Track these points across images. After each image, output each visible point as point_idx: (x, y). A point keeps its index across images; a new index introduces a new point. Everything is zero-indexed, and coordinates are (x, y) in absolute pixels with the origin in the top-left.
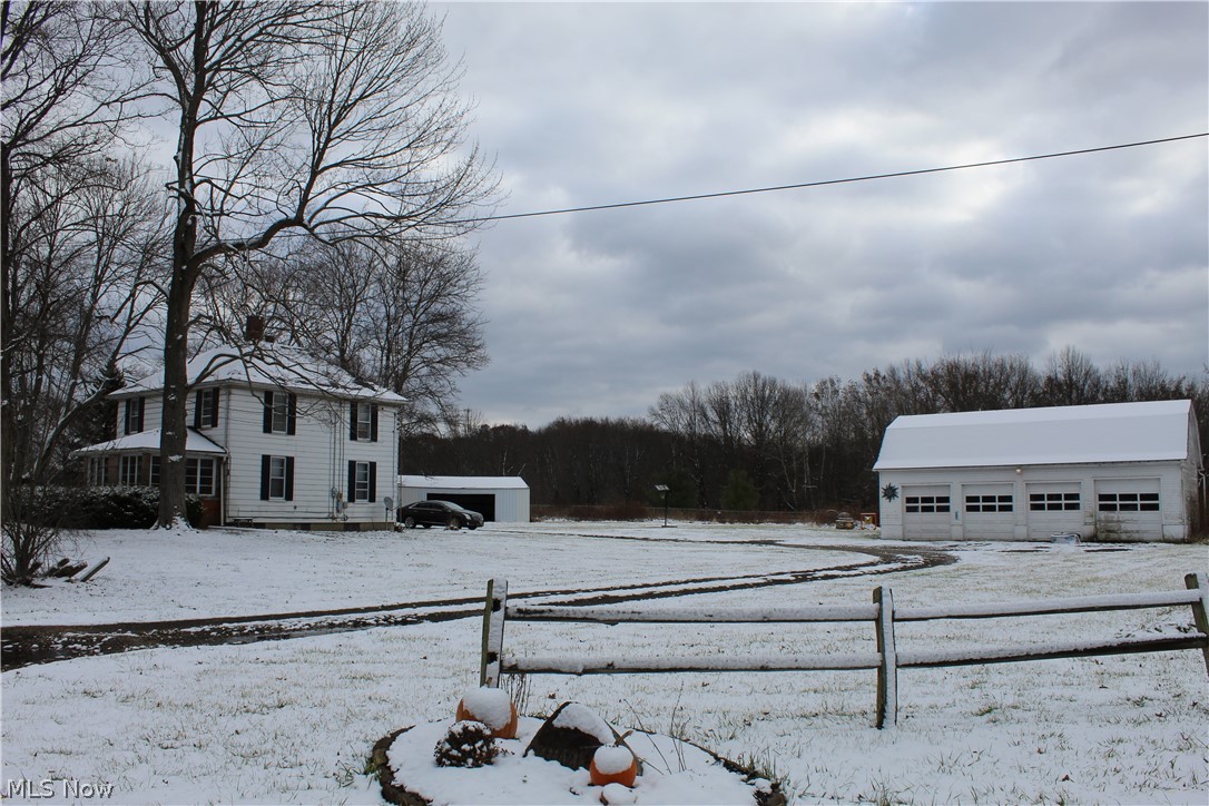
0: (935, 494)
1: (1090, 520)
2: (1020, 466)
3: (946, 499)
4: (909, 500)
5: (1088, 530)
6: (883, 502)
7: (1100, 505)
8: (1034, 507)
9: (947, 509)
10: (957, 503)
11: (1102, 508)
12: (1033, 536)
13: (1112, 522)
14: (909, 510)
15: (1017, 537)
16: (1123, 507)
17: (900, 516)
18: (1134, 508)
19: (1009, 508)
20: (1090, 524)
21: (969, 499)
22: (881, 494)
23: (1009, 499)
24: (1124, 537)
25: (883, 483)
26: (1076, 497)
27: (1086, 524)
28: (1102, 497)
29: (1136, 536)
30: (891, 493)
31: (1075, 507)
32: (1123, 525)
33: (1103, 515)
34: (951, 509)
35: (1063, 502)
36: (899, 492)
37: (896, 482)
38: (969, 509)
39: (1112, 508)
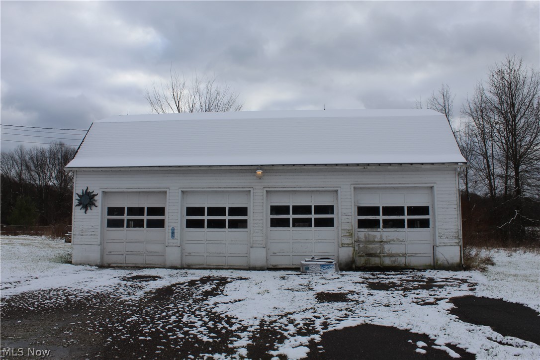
0: (146, 203)
1: (347, 241)
2: (261, 167)
3: (161, 211)
4: (112, 211)
5: (346, 253)
6: (77, 213)
7: (359, 221)
8: (275, 223)
9: (160, 224)
10: (175, 216)
11: (362, 224)
12: (274, 261)
13: (373, 242)
14: (112, 224)
15: (253, 263)
16: (388, 224)
17: (98, 231)
18: (399, 224)
19: (243, 224)
20: (348, 245)
21: (191, 211)
22: (75, 202)
23: (243, 211)
24: (387, 261)
25: (78, 188)
26: (329, 209)
27: (343, 245)
28: (362, 211)
29: (401, 261)
30: (88, 200)
31: (329, 223)
32: (387, 247)
33: (363, 233)
34: (166, 223)
35: (313, 216)
36: (99, 199)
37: (96, 186)
38: (191, 224)
39: (374, 224)
